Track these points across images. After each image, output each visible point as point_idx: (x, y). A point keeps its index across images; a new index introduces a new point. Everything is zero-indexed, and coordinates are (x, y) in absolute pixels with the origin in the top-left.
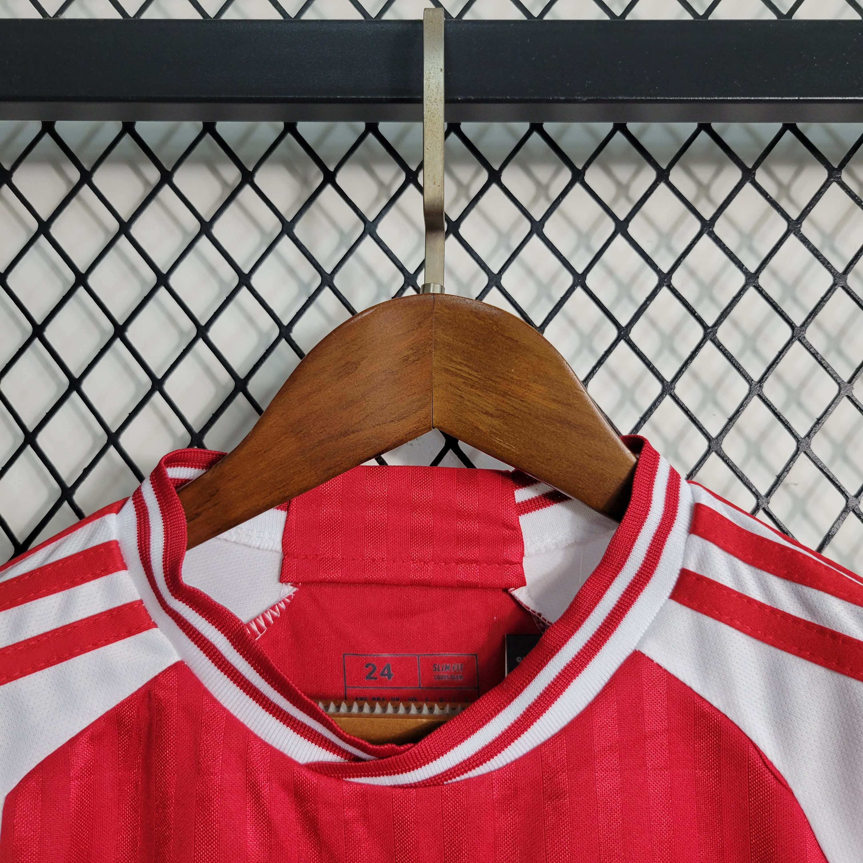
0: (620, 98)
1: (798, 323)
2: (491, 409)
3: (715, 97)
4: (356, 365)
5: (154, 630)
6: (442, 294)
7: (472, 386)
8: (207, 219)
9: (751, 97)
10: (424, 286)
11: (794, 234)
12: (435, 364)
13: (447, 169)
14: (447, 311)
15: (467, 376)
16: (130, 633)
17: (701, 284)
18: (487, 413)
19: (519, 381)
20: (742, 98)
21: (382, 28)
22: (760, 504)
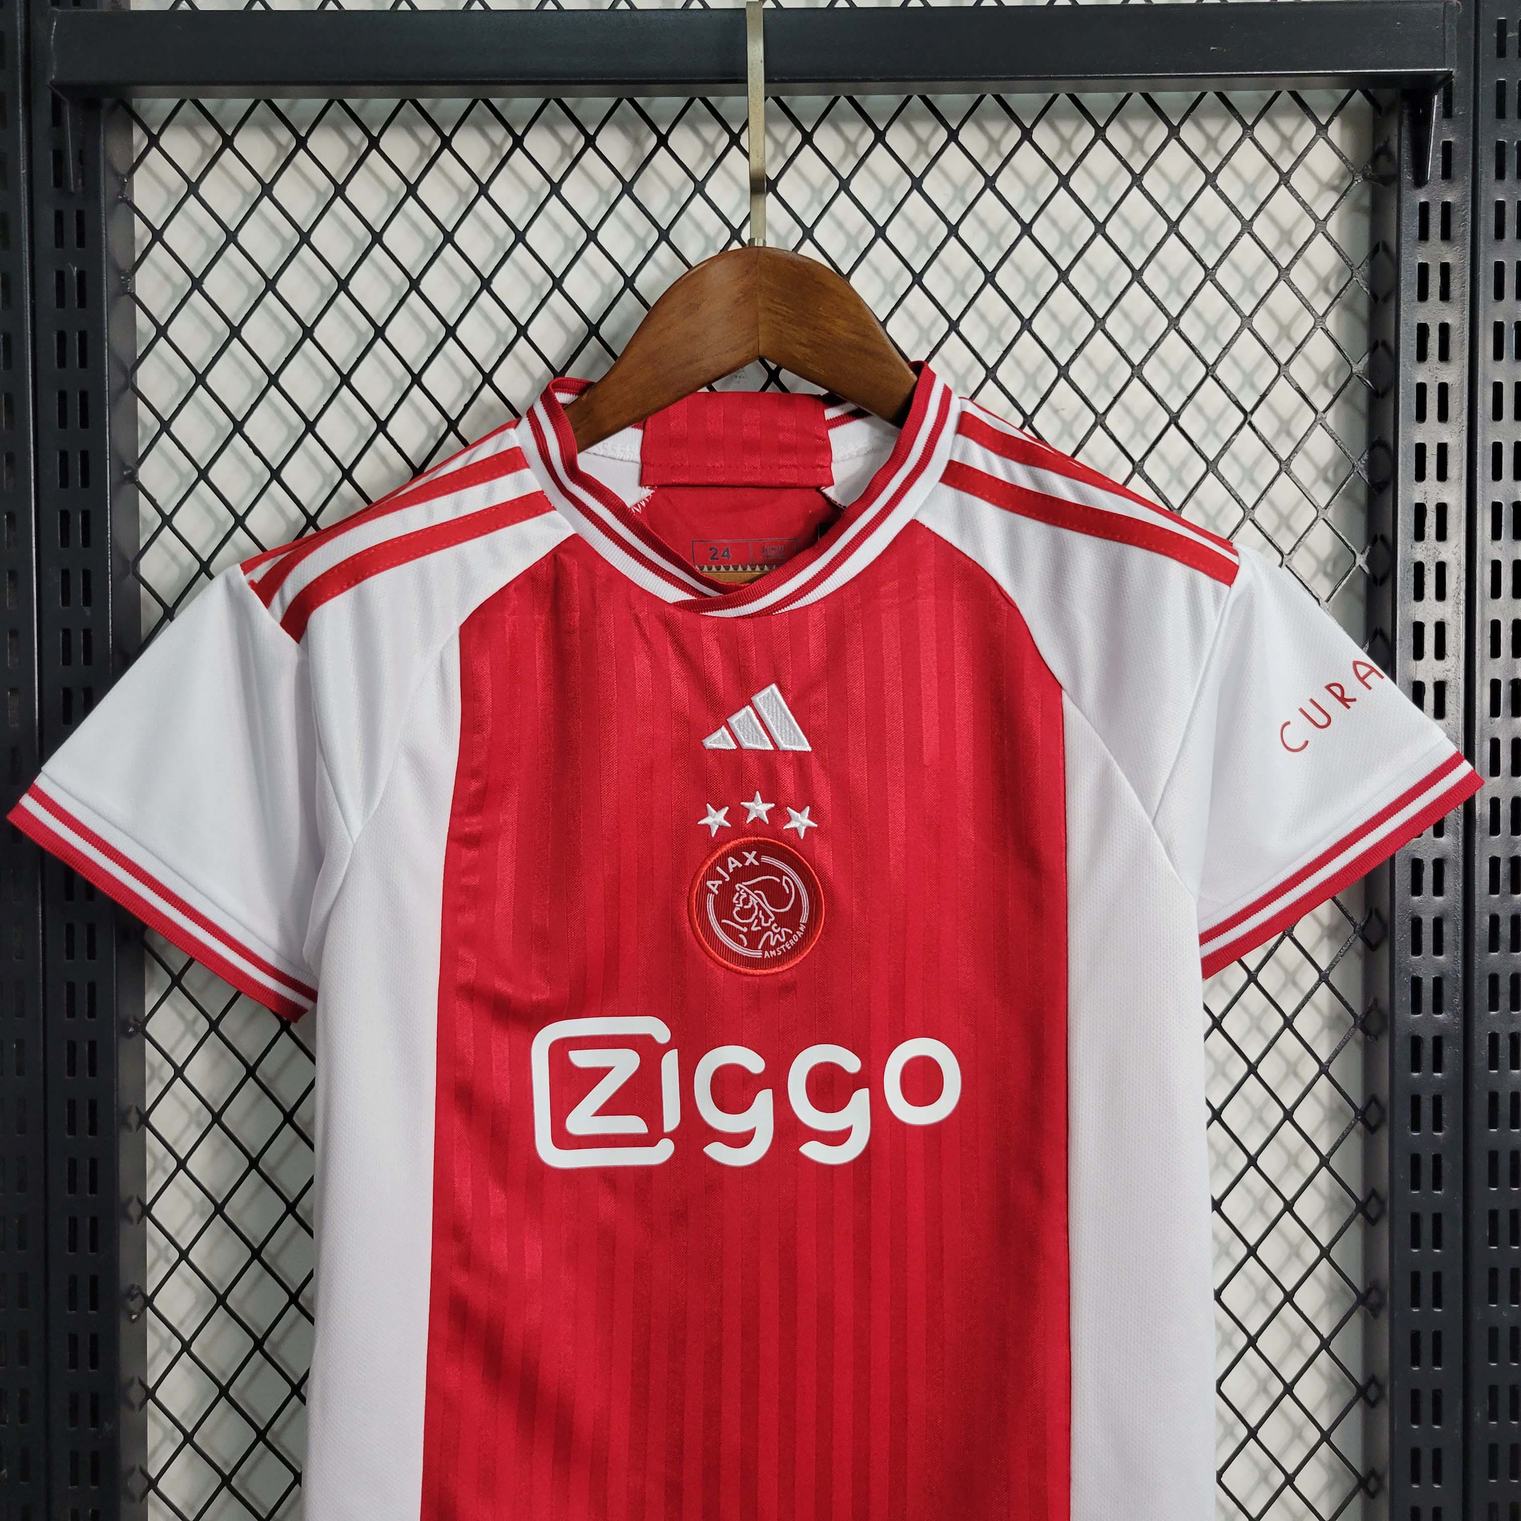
1: (1063, 266)
2: (804, 341)
4: (698, 306)
5: (554, 512)
6: (764, 246)
7: (789, 322)
10: (750, 241)
12: (760, 304)
13: (767, 131)
14: (768, 260)
15: (786, 314)
16: (537, 514)
18: (801, 344)
19: (826, 317)
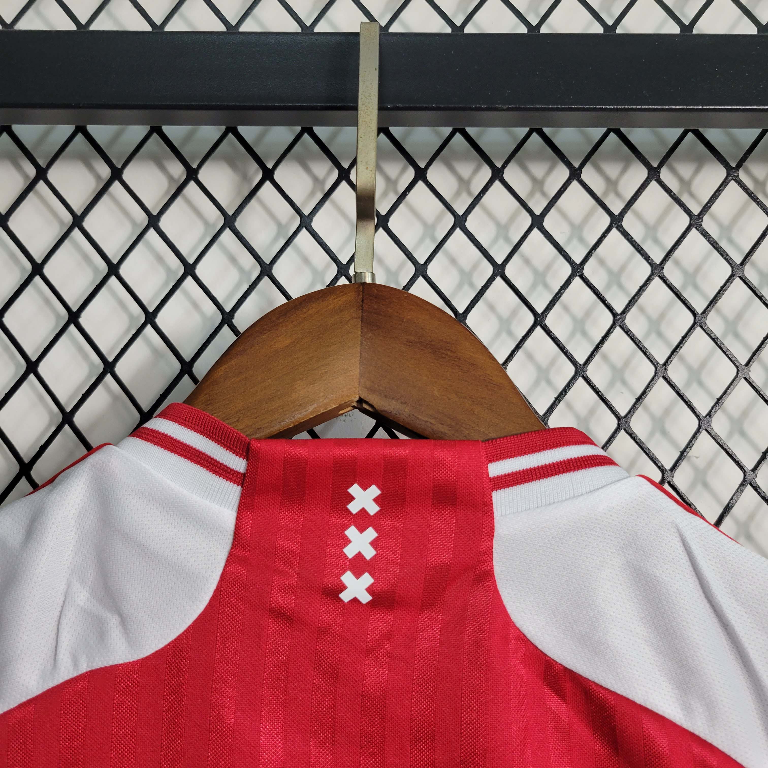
0: (538, 106)
1: (699, 309)
3: (625, 106)
8: (155, 213)
9: (658, 106)
11: (696, 228)
17: (610, 272)
20: (651, 107)
21: (317, 40)
22: (666, 478)
